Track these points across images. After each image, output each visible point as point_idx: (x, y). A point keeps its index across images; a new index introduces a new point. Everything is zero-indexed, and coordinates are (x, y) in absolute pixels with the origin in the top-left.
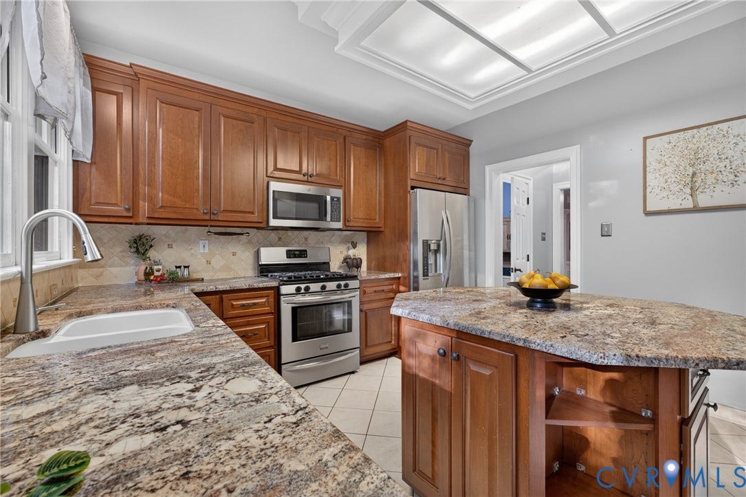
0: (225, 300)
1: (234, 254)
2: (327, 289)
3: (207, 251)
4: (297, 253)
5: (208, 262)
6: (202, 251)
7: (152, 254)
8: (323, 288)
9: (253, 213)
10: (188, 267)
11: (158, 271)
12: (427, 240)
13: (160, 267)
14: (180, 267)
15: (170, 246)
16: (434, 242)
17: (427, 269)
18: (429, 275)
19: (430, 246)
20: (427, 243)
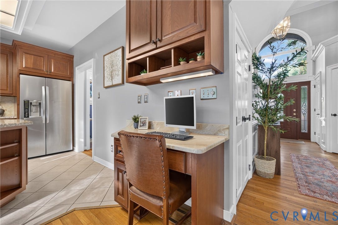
16: (35, 101)
17: (28, 114)
18: (30, 117)
19: (31, 103)
20: (29, 101)
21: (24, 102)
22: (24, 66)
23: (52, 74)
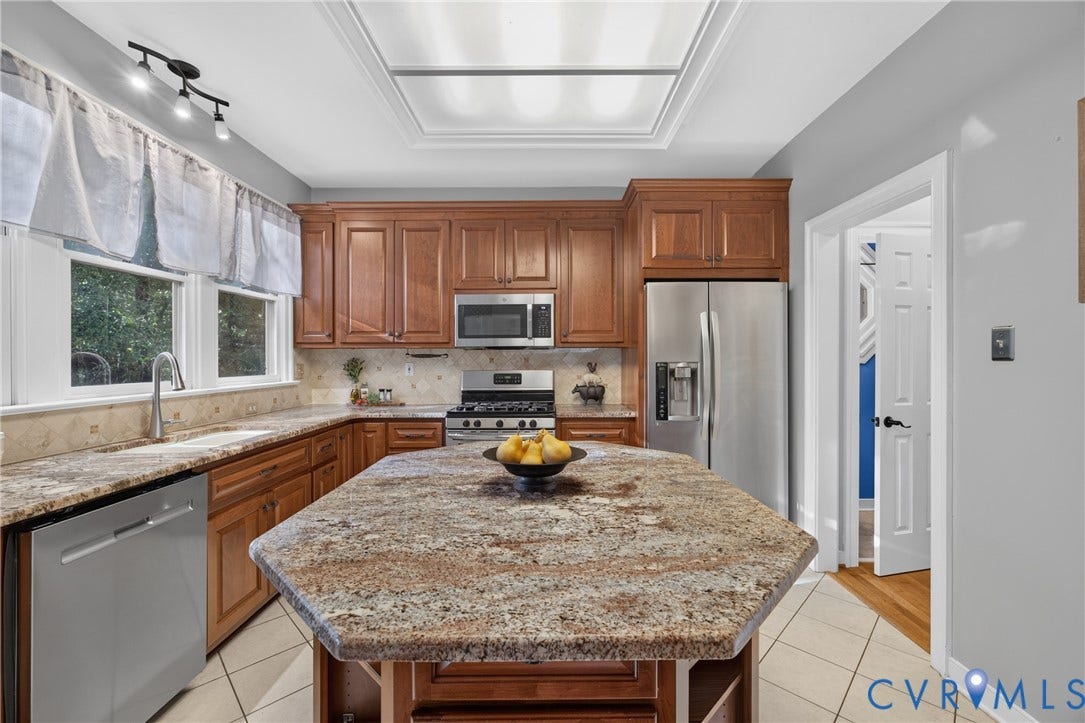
0: (391, 429)
1: (439, 378)
2: (504, 427)
3: (412, 374)
4: (507, 377)
5: (413, 386)
6: (407, 373)
7: (364, 377)
8: (500, 424)
9: (438, 332)
10: (390, 391)
11: (365, 393)
12: (666, 363)
13: (366, 390)
14: (383, 390)
15: (379, 369)
16: (681, 365)
17: (666, 409)
18: (670, 418)
19: (673, 372)
20: (666, 368)
21: (657, 368)
22: (654, 255)
23: (723, 265)
